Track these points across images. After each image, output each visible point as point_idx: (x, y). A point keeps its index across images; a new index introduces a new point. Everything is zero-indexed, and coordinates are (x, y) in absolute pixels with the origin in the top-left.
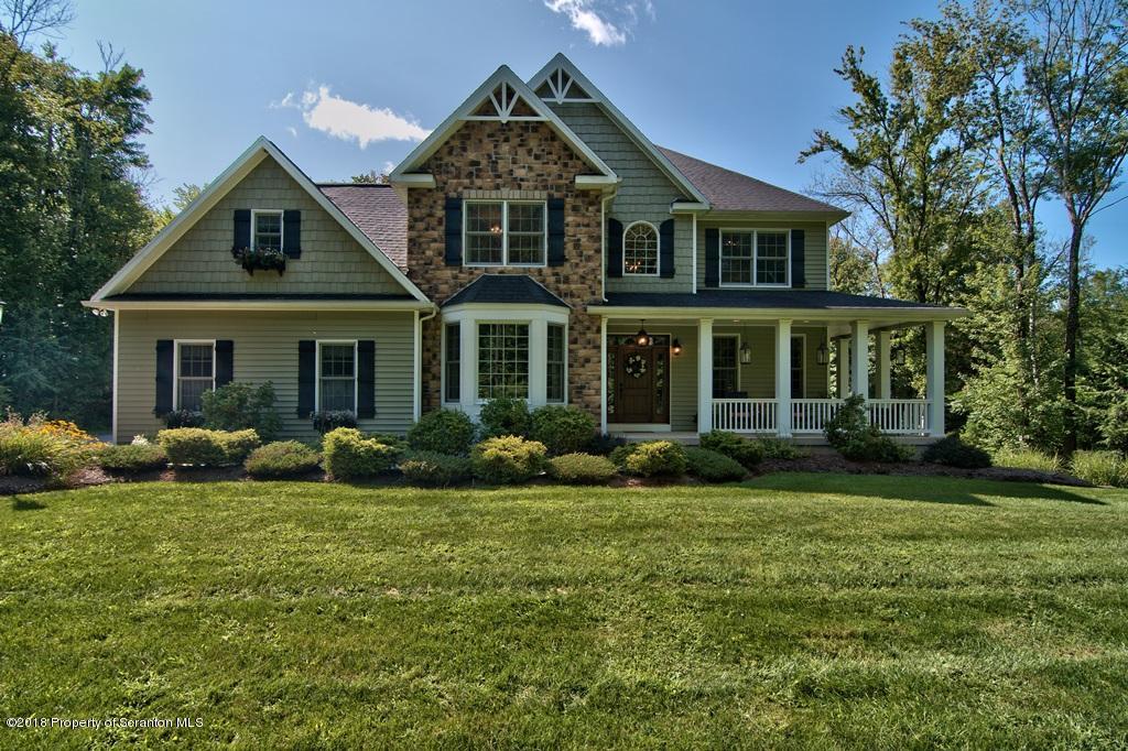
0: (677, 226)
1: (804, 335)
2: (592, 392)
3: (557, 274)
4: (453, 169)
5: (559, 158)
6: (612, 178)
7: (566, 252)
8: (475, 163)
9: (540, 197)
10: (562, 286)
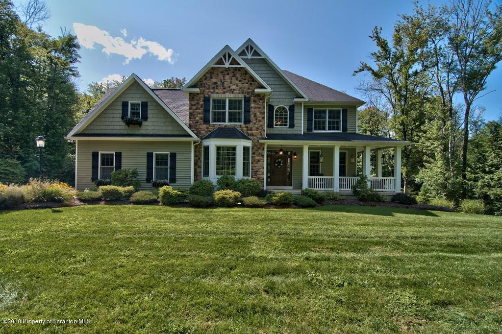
0: (295, 108)
1: (347, 151)
2: (261, 173)
3: (247, 127)
4: (207, 85)
5: (249, 81)
6: (269, 90)
7: (251, 118)
8: (215, 83)
9: (241, 96)
10: (249, 132)
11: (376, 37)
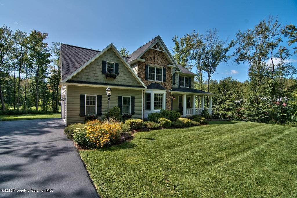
0: (176, 75)
1: (191, 97)
3: (164, 84)
4: (147, 58)
5: (165, 60)
7: (166, 79)
8: (151, 58)
9: (162, 67)
10: (165, 86)
11: (175, 40)
